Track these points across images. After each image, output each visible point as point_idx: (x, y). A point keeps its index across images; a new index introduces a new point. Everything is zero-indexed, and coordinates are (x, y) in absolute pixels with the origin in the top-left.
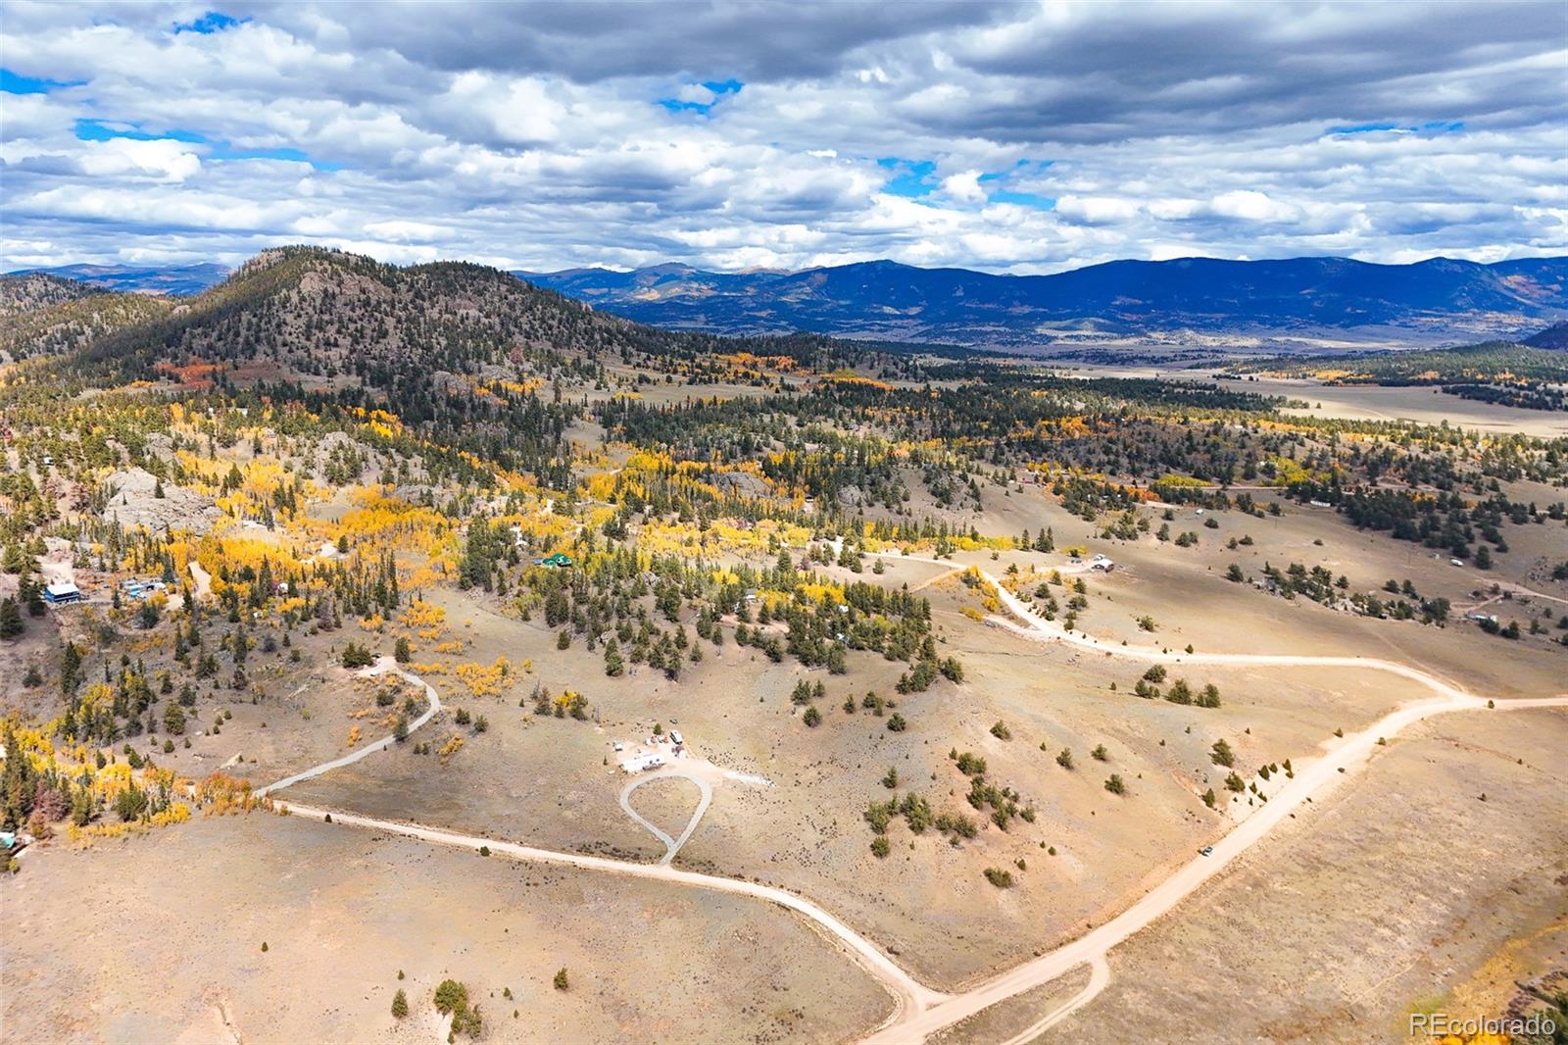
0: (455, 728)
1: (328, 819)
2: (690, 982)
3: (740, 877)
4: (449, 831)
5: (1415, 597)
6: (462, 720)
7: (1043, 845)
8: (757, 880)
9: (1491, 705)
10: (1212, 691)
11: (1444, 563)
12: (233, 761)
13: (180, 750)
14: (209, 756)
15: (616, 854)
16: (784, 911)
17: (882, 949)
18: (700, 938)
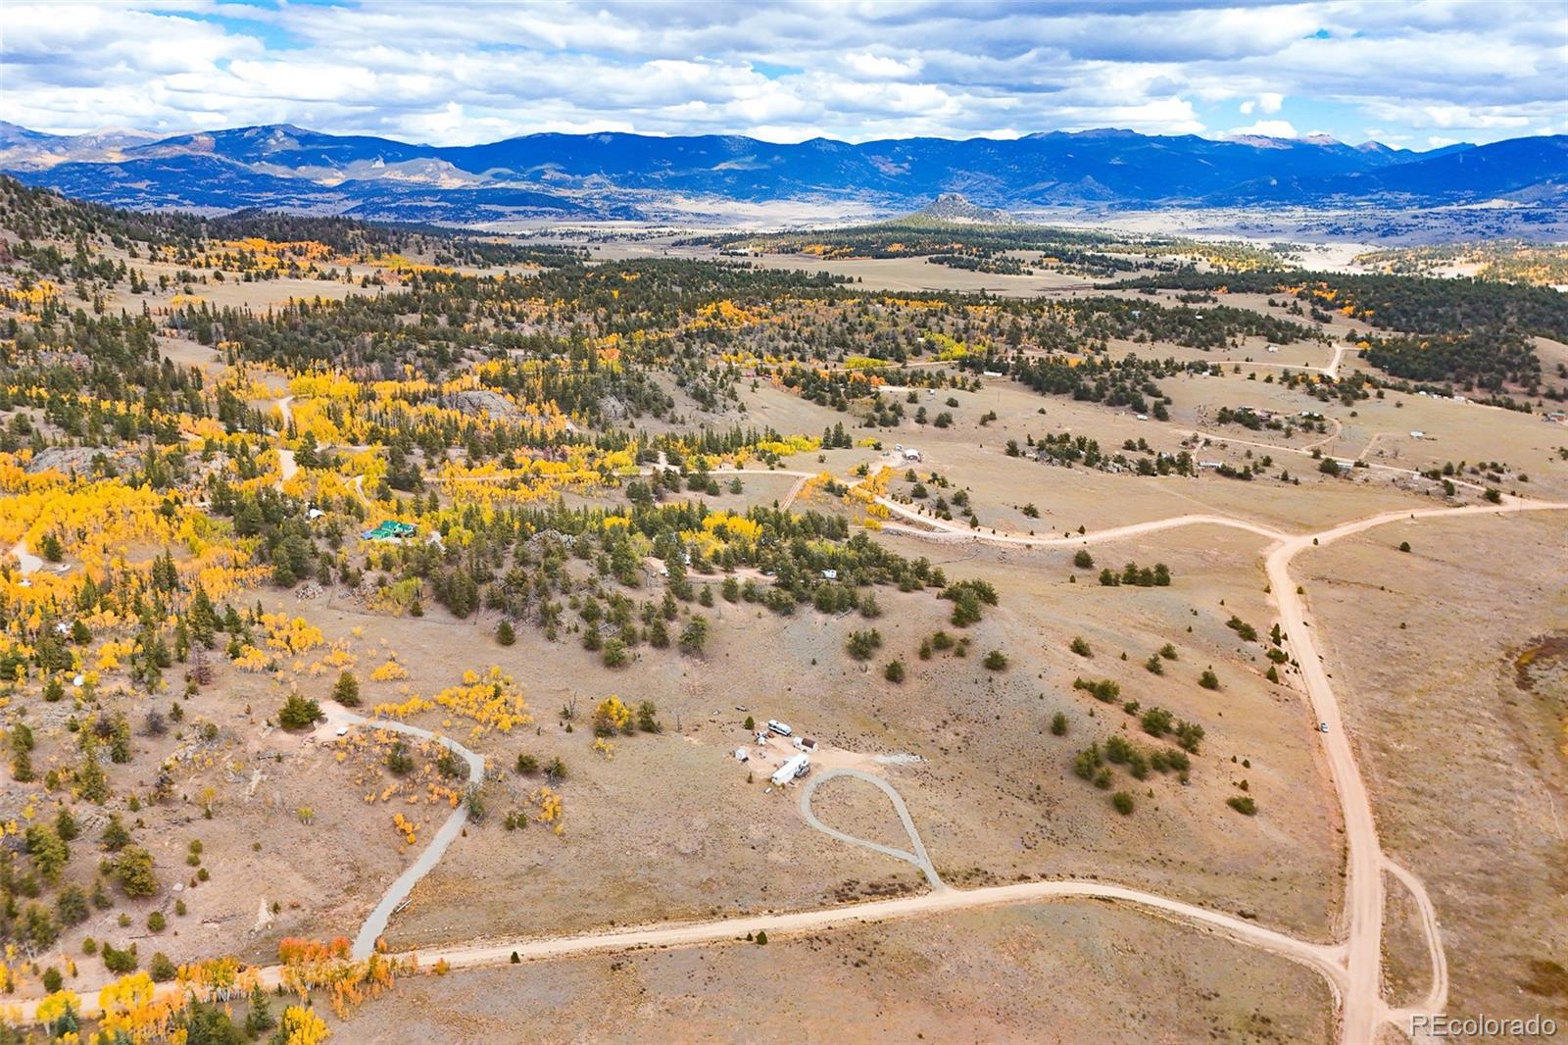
0: (525, 782)
1: (515, 958)
2: (1134, 1024)
3: (1024, 878)
4: (667, 924)
5: (1151, 452)
6: (526, 767)
7: (1234, 760)
8: (1044, 876)
9: (1316, 542)
10: (1161, 569)
11: (1131, 418)
12: (264, 916)
13: (173, 921)
14: (224, 918)
15: (877, 891)
16: (1109, 905)
17: (1234, 915)
18: (1088, 965)
